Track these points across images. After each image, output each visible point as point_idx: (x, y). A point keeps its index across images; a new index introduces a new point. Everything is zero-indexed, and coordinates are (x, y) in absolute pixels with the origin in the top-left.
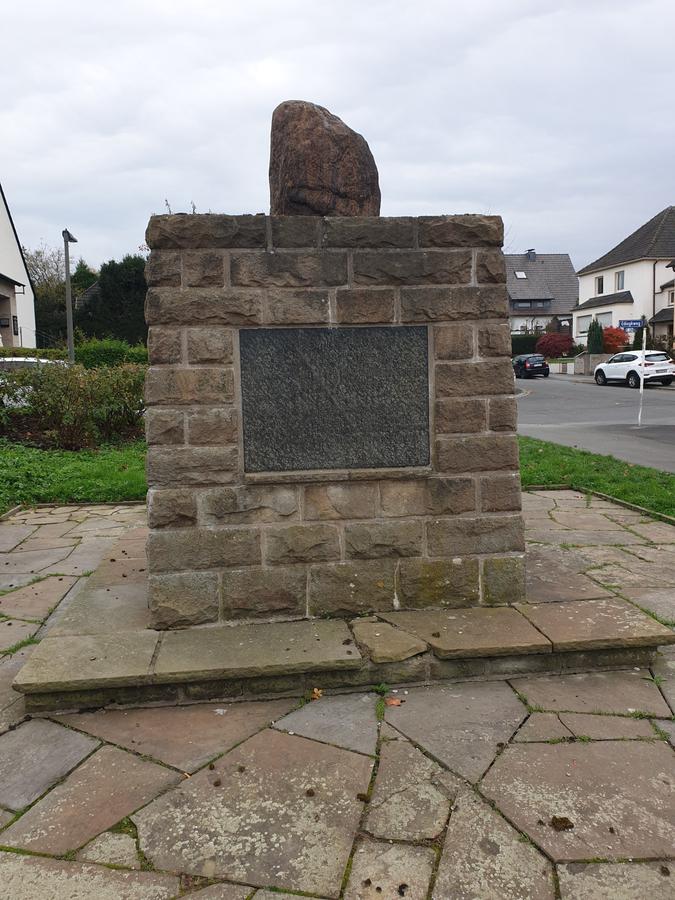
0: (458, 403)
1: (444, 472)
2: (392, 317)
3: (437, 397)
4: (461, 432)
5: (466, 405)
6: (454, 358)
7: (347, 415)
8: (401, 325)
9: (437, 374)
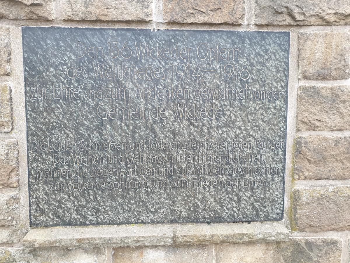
0: (325, 139)
1: (302, 230)
2: (242, 17)
3: (298, 130)
4: (328, 179)
5: (337, 142)
6: (324, 78)
7: (174, 152)
8: (254, 29)
9: (300, 99)
